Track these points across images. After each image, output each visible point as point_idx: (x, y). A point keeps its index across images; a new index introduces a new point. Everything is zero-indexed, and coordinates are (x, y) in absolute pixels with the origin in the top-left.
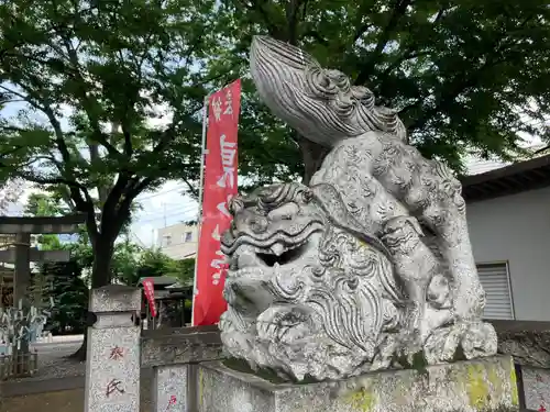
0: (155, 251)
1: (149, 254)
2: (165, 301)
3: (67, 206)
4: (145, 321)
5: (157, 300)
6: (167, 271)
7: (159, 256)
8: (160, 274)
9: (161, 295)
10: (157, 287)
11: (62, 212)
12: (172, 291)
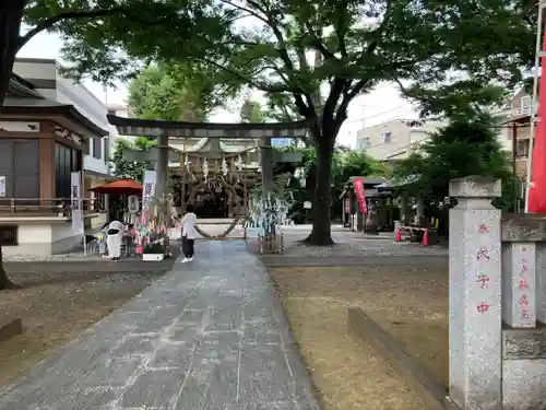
0: (359, 153)
1: (353, 154)
2: (373, 199)
3: (280, 112)
4: (355, 216)
5: (366, 198)
6: (371, 172)
7: (363, 156)
8: (366, 174)
9: (370, 193)
10: (368, 186)
11: (277, 118)
12: (380, 190)
